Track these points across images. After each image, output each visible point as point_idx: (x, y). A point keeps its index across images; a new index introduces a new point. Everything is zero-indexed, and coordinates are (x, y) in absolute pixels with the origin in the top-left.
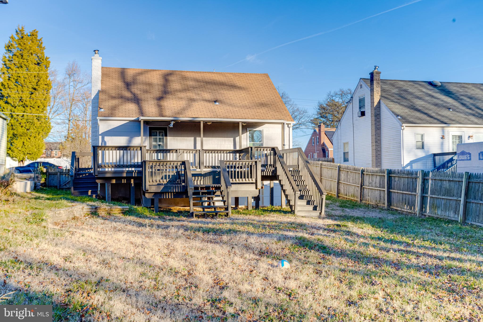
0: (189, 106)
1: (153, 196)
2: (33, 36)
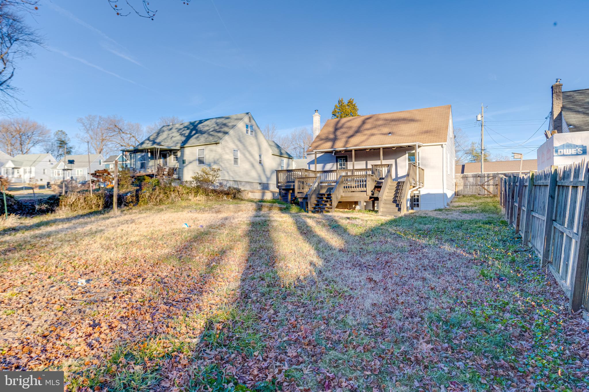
0: (368, 139)
1: (302, 200)
2: (350, 102)
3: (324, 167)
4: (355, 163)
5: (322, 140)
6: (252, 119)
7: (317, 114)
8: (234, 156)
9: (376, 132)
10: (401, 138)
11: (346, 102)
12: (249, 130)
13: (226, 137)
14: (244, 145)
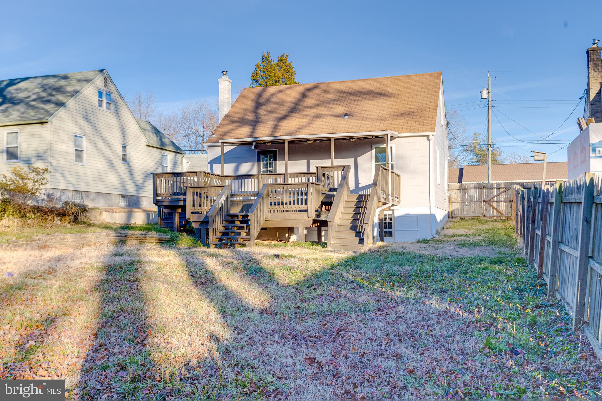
0: (310, 123)
1: (199, 226)
2: (282, 60)
3: (237, 169)
4: (289, 162)
5: (233, 122)
6: (109, 82)
7: (225, 77)
8: (75, 146)
9: (324, 113)
10: (364, 122)
11: (274, 59)
12: (104, 100)
13: (62, 112)
14: (95, 128)
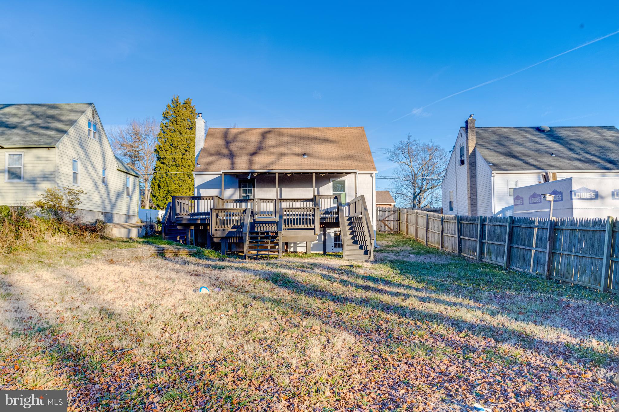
2: (187, 104)
5: (212, 155)
6: (95, 114)
7: (200, 118)
8: (73, 170)
9: (286, 152)
10: (321, 161)
11: (181, 101)
12: (92, 129)
13: (65, 138)
14: (86, 154)
